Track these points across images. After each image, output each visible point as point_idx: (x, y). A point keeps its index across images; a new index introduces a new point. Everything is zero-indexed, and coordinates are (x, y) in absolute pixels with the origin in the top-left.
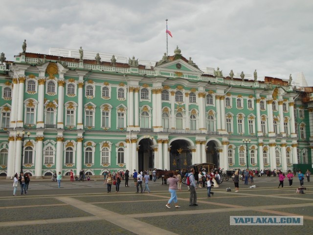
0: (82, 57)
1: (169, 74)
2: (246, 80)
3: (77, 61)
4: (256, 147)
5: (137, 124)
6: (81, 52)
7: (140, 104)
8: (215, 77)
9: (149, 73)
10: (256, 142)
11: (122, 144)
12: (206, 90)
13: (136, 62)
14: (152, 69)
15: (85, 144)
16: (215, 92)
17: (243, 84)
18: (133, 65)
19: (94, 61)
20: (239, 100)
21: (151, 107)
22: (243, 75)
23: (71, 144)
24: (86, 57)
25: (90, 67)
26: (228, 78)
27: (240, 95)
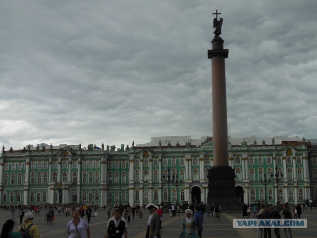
0: (160, 145)
1: (210, 148)
2: (267, 145)
3: (158, 147)
4: (273, 189)
5: (190, 179)
6: (160, 143)
7: (192, 167)
8: (241, 146)
9: (198, 150)
10: (273, 186)
11: (183, 190)
12: (234, 156)
13: (190, 144)
14: (200, 147)
15: (163, 190)
16: (241, 156)
17: (264, 148)
18: (188, 146)
19: (167, 146)
20: (260, 159)
21: (199, 169)
22: (264, 142)
23: (156, 190)
24: (162, 145)
25: (165, 150)
26: (252, 146)
27: (260, 156)
